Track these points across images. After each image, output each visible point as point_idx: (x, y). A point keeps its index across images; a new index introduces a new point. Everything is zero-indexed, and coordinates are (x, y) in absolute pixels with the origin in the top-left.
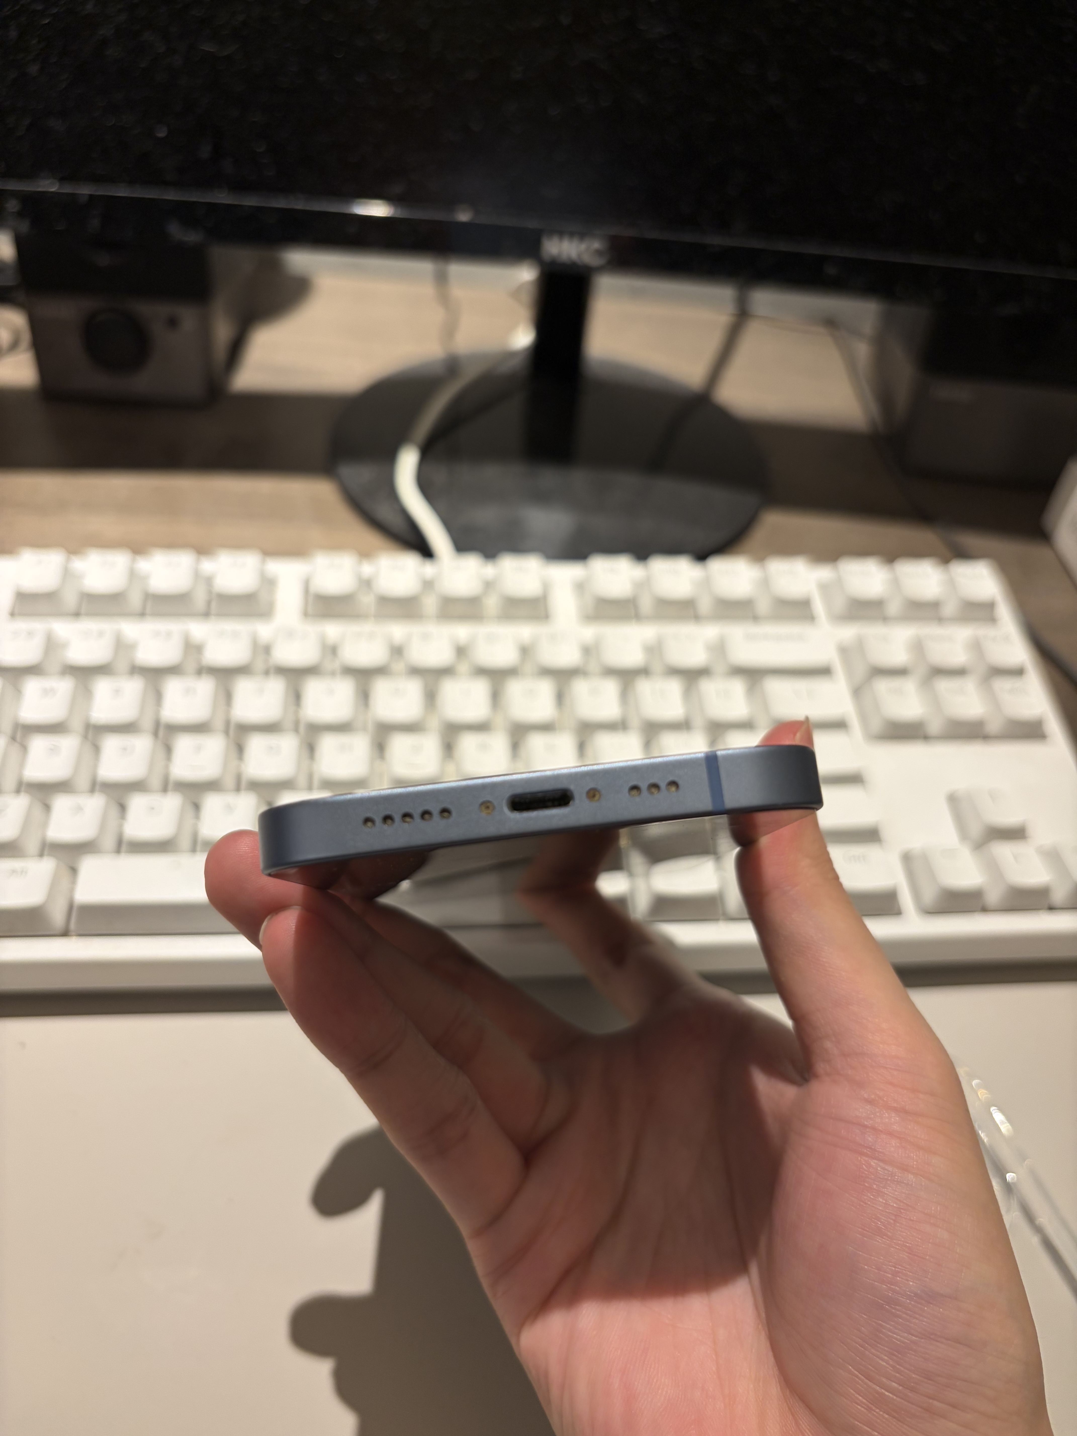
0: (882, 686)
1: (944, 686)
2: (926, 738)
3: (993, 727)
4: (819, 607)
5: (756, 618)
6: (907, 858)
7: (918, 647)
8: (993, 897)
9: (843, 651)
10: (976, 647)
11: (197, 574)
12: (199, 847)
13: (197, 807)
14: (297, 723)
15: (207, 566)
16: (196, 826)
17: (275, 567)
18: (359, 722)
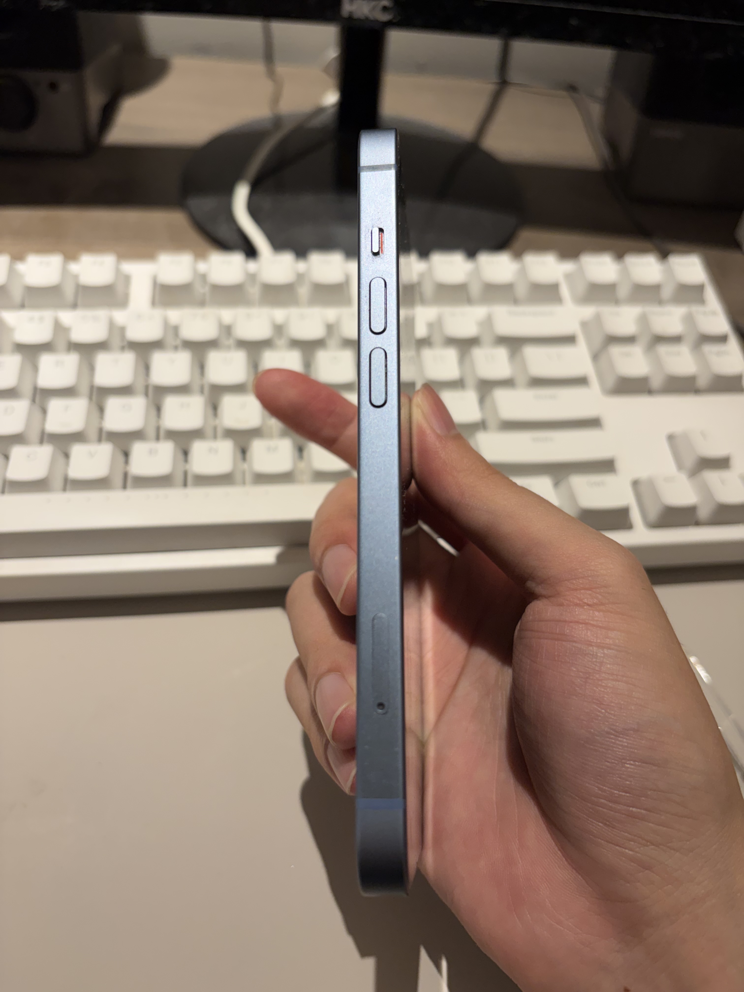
0: (616, 351)
1: (663, 350)
2: (650, 392)
3: (702, 382)
4: (565, 291)
5: (516, 301)
6: (635, 484)
7: (643, 320)
8: (704, 513)
9: (584, 325)
10: (689, 319)
11: (65, 271)
12: (68, 486)
13: (67, 456)
14: (147, 387)
15: (74, 267)
16: (66, 470)
17: (129, 267)
18: (196, 387)
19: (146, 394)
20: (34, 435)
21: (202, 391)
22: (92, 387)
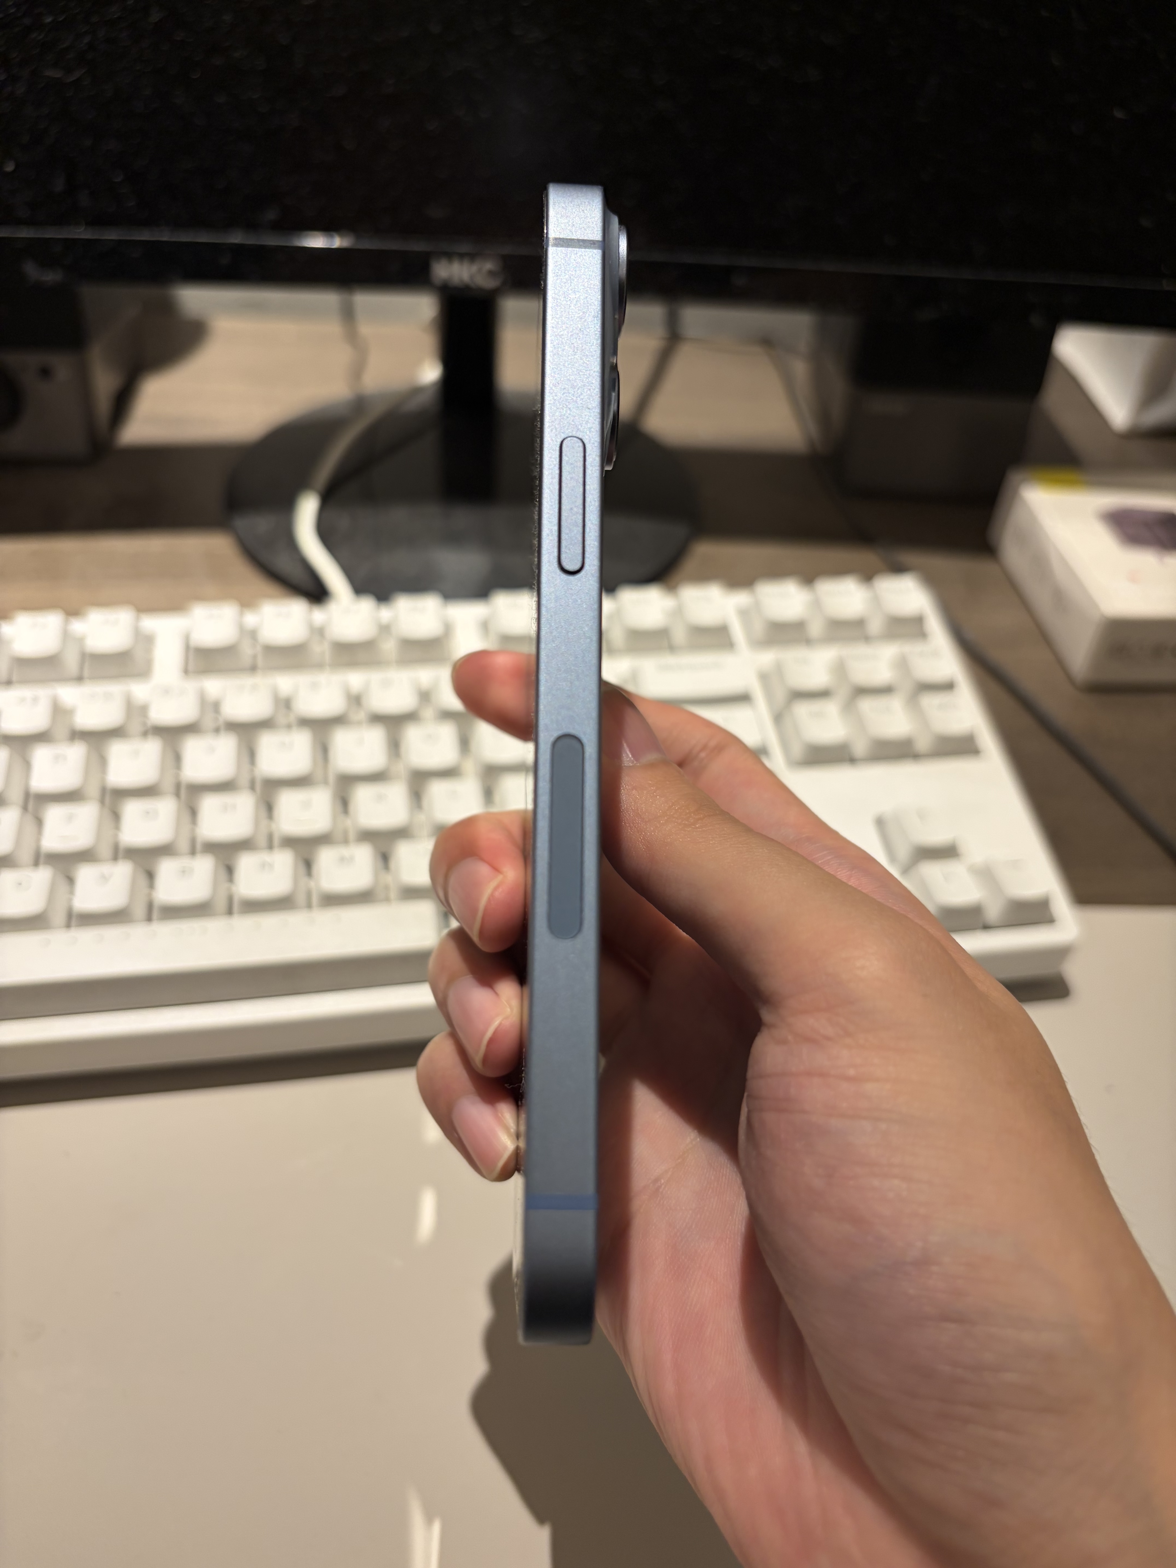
0: (803, 710)
1: (866, 705)
2: (852, 760)
3: (923, 744)
4: (738, 632)
5: (672, 648)
9: (763, 676)
10: (902, 664)
11: (66, 635)
12: (74, 922)
13: (71, 880)
14: (178, 786)
15: (78, 626)
16: (70, 900)
17: (152, 623)
18: (244, 780)
19: (177, 794)
20: (26, 855)
21: (252, 787)
22: (104, 790)
